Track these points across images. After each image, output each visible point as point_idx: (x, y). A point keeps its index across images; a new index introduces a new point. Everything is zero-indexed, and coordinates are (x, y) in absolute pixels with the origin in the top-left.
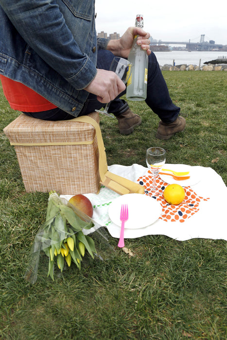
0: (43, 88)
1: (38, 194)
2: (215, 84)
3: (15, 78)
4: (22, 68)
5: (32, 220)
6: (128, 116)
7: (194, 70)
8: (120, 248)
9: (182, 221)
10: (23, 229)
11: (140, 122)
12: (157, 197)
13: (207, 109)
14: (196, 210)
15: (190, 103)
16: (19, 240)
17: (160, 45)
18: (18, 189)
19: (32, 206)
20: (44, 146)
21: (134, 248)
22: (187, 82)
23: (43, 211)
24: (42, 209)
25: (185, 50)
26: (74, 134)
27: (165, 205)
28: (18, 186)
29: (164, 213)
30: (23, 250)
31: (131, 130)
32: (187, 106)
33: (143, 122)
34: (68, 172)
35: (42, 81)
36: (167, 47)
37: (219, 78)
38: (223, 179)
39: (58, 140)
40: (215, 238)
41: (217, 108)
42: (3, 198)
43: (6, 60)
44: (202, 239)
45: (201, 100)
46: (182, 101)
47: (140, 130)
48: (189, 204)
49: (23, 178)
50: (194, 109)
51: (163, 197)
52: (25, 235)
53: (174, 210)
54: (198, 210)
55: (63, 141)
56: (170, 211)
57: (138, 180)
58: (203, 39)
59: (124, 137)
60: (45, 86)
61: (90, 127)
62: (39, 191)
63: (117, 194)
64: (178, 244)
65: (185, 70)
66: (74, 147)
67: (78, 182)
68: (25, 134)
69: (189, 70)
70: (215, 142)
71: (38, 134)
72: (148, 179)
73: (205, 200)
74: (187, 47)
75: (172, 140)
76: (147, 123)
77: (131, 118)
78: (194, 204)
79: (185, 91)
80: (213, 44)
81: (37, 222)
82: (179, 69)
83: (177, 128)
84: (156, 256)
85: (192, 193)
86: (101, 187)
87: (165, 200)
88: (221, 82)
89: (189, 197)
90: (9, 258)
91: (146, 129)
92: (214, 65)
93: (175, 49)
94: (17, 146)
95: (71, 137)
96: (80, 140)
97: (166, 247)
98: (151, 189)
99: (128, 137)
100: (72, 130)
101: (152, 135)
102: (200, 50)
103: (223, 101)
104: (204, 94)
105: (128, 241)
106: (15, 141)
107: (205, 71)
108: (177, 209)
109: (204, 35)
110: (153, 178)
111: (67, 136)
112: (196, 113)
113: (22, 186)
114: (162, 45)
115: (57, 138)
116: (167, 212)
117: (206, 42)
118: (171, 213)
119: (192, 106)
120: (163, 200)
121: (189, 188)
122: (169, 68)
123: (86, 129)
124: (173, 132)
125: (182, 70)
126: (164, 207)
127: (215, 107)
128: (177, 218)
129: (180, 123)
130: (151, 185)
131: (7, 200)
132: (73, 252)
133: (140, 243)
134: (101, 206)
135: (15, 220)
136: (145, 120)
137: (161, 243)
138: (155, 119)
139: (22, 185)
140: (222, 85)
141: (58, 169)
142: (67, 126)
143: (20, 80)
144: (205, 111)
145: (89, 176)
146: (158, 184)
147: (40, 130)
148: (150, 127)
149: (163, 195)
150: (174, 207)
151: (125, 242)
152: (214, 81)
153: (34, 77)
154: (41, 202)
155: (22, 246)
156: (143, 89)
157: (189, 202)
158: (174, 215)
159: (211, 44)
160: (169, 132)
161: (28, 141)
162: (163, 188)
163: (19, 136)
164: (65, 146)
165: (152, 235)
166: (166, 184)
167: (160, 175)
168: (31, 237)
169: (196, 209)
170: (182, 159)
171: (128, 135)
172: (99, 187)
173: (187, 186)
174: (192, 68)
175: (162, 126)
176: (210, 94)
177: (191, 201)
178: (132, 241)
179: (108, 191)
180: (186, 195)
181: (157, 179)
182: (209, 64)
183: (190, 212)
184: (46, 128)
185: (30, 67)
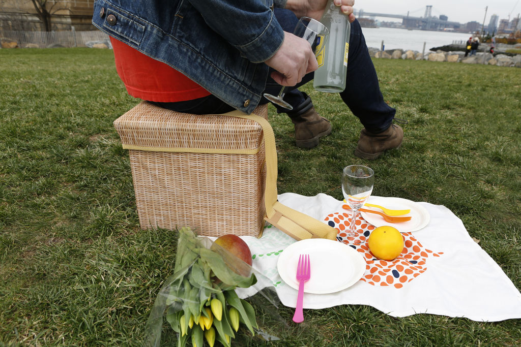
0: (199, 70)
1: (162, 232)
2: (450, 81)
3: (156, 55)
4: (167, 39)
5: (150, 272)
6: (312, 118)
7: (415, 58)
8: (295, 323)
9: (398, 286)
10: (134, 285)
11: (330, 130)
12: (358, 247)
13: (438, 117)
14: (422, 270)
15: (409, 106)
16: (126, 303)
17: (361, 17)
18: (127, 222)
19: (150, 249)
20: (178, 153)
21: (319, 325)
22: (403, 75)
23: (169, 258)
24: (167, 256)
25: (400, 27)
26: (228, 137)
27: (371, 259)
28: (128, 217)
29: (369, 272)
30: (133, 320)
31: (315, 141)
32: (405, 110)
33: (333, 130)
34: (214, 197)
35: (199, 61)
36: (372, 21)
37: (455, 73)
38: (464, 224)
39: (200, 145)
40: (453, 315)
41: (453, 116)
42: (102, 234)
43: (144, 27)
44: (432, 315)
45: (427, 103)
46: (396, 102)
47: (330, 143)
48: (409, 260)
49: (138, 204)
50: (417, 116)
51: (367, 247)
52: (136, 296)
53: (386, 267)
54: (425, 269)
55: (209, 146)
56: (379, 269)
57: (327, 219)
58: (430, 12)
59: (303, 152)
60: (203, 68)
61: (255, 126)
62: (163, 227)
63: (291, 239)
64: (393, 322)
65: (400, 58)
66: (227, 157)
67: (228, 217)
68: (148, 132)
69: (406, 59)
70: (451, 167)
71: (170, 133)
72: (343, 219)
73: (435, 255)
74: (403, 23)
75: (382, 161)
76: (341, 133)
77: (315, 123)
78: (418, 261)
79: (402, 88)
80: (445, 21)
81: (158, 276)
82: (390, 57)
83: (390, 142)
84: (356, 339)
85: (414, 244)
86: (265, 227)
87: (370, 252)
88: (458, 78)
89: (410, 250)
90: (111, 330)
91: (339, 141)
92: (445, 53)
93: (385, 25)
94: (133, 150)
95: (224, 140)
96: (238, 146)
97: (372, 326)
98: (347, 234)
99: (310, 152)
100: (225, 129)
101: (348, 152)
102: (424, 29)
103: (462, 106)
104: (432, 94)
105: (308, 313)
106: (131, 142)
107: (432, 62)
108: (390, 267)
109: (431, 6)
110: (350, 217)
111: (217, 139)
112: (419, 122)
113: (134, 218)
114: (364, 17)
115: (200, 141)
116: (374, 270)
117: (434, 18)
118: (380, 272)
119: (414, 110)
120: (366, 252)
121: (410, 236)
122: (374, 54)
123: (249, 130)
124: (383, 147)
125: (395, 57)
126: (368, 262)
127: (449, 115)
128: (390, 280)
129: (394, 133)
130: (347, 228)
131: (109, 238)
132: (221, 324)
133: (328, 317)
134: (265, 255)
135: (121, 271)
136: (338, 128)
137: (364, 318)
138: (354, 127)
139: (134, 216)
140: (460, 82)
141: (197, 192)
142: (218, 122)
143: (164, 58)
144: (434, 120)
145: (247, 206)
146: (359, 227)
147: (173, 127)
148: (345, 139)
149: (367, 244)
150: (386, 264)
151: (305, 314)
152: (448, 76)
153: (186, 54)
154: (165, 245)
155: (131, 313)
156: (340, 75)
157: (410, 257)
158: (386, 276)
159: (442, 21)
160: (377, 148)
161: (152, 143)
162: (367, 234)
163: (139, 134)
164: (212, 154)
165: (351, 306)
166: (372, 227)
167: (361, 212)
168: (147, 298)
169: (421, 268)
170: (397, 190)
171: (310, 149)
172: (263, 226)
173: (406, 231)
174: (411, 56)
175: (365, 137)
176: (442, 95)
177: (413, 256)
178: (316, 314)
179: (277, 233)
180: (405, 247)
181: (357, 218)
182: (439, 51)
183: (412, 272)
184: (184, 124)
185: (180, 37)
